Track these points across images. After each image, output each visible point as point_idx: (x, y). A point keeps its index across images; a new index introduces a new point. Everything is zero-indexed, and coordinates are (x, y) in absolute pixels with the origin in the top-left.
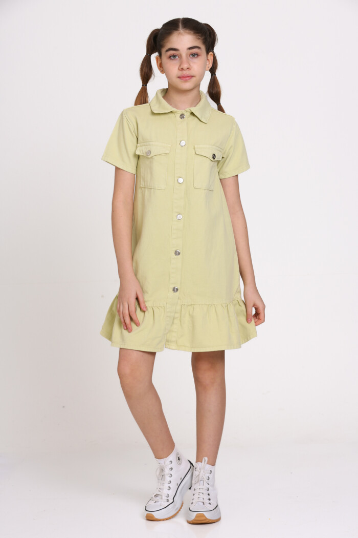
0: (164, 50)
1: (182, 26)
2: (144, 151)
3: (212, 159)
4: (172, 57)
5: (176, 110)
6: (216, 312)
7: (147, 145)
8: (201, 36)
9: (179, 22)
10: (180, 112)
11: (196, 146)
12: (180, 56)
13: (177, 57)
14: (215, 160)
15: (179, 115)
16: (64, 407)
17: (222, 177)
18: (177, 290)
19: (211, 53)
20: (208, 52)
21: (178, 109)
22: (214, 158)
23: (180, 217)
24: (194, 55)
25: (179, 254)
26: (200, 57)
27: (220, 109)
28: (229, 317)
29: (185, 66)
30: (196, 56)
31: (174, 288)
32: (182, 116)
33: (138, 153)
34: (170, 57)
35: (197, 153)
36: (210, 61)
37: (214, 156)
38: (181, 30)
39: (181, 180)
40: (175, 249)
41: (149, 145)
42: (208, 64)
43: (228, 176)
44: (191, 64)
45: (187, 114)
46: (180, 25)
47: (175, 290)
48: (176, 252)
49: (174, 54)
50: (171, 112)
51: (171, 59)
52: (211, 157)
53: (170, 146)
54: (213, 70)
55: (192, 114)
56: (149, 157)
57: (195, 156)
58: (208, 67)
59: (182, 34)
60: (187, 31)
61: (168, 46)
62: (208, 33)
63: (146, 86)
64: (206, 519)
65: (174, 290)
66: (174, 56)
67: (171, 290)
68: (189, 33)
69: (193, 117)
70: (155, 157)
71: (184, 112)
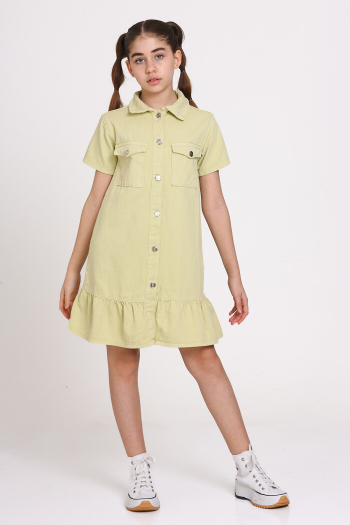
0: (130, 55)
1: (144, 30)
2: (122, 151)
3: (190, 157)
4: (138, 62)
5: (150, 109)
6: (191, 308)
7: (125, 146)
8: (164, 37)
9: (141, 26)
10: (156, 112)
11: (173, 144)
12: (146, 60)
13: (143, 61)
14: (193, 157)
15: (156, 114)
16: (67, 387)
17: (202, 174)
18: (155, 285)
19: (178, 52)
20: (174, 51)
21: (153, 108)
22: (192, 156)
23: (157, 214)
24: (159, 56)
25: (157, 250)
26: (165, 58)
27: (192, 103)
28: (203, 314)
29: (151, 69)
30: (162, 57)
31: (152, 284)
32: (159, 115)
33: (116, 153)
34: (136, 61)
35: (174, 151)
36: (179, 59)
37: (191, 154)
38: (143, 34)
39: (159, 178)
40: (152, 246)
41: (127, 145)
42: (176, 61)
43: (207, 172)
44: (157, 67)
45: (164, 113)
46: (142, 29)
47: (153, 285)
48: (153, 248)
49: (140, 58)
50: (148, 111)
51: (137, 64)
52: (188, 154)
53: (147, 144)
54: (182, 68)
55: (169, 112)
56: (127, 156)
57: (173, 154)
58: (177, 65)
59: (144, 38)
60: (150, 34)
61: (133, 51)
62: (173, 31)
63: (118, 90)
65: (151, 286)
66: (140, 60)
67: (149, 286)
68: (150, 37)
69: (169, 116)
70: (132, 156)
71: (160, 111)
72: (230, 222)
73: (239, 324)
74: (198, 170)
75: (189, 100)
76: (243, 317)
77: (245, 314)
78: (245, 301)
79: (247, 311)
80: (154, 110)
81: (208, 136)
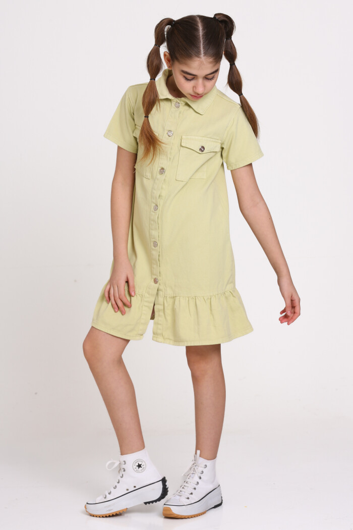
3: (200, 152)
10: (175, 100)
11: (183, 137)
15: (175, 103)
16: (36, 393)
22: (203, 151)
32: (177, 105)
35: (183, 145)
40: (153, 240)
45: (182, 104)
50: (167, 99)
52: (198, 149)
55: (187, 104)
57: (181, 147)
63: (155, 79)
64: (174, 514)
67: (153, 280)
71: (178, 100)
72: (271, 218)
73: (288, 324)
76: (294, 318)
77: (296, 315)
78: (297, 301)
79: (298, 313)
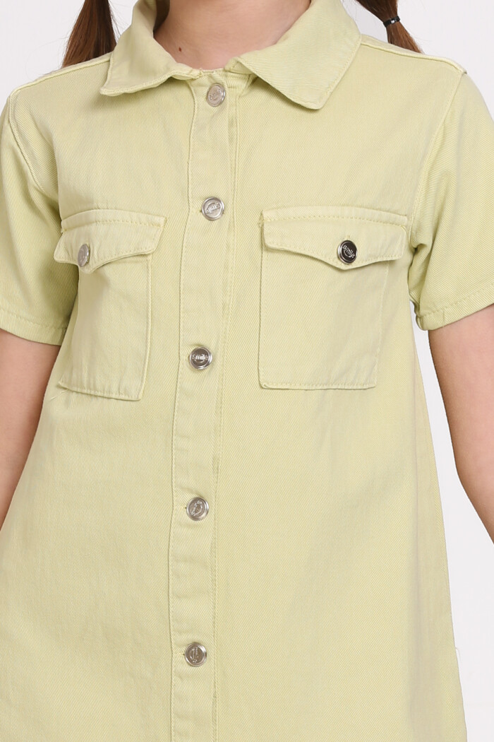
2: (74, 247)
3: (341, 265)
5: (182, 71)
7: (81, 225)
10: (206, 80)
14: (355, 264)
15: (204, 91)
17: (433, 321)
22: (349, 260)
25: (202, 656)
27: (398, 37)
32: (216, 95)
33: (60, 256)
35: (270, 242)
37: (348, 251)
40: (185, 639)
41: (88, 223)
45: (236, 85)
48: (191, 648)
50: (171, 81)
52: (331, 252)
53: (162, 220)
55: (257, 82)
57: (266, 255)
69: (260, 96)
70: (108, 271)
71: (218, 75)
74: (417, 307)
75: (387, 24)
80: (196, 73)
81: (429, 179)
